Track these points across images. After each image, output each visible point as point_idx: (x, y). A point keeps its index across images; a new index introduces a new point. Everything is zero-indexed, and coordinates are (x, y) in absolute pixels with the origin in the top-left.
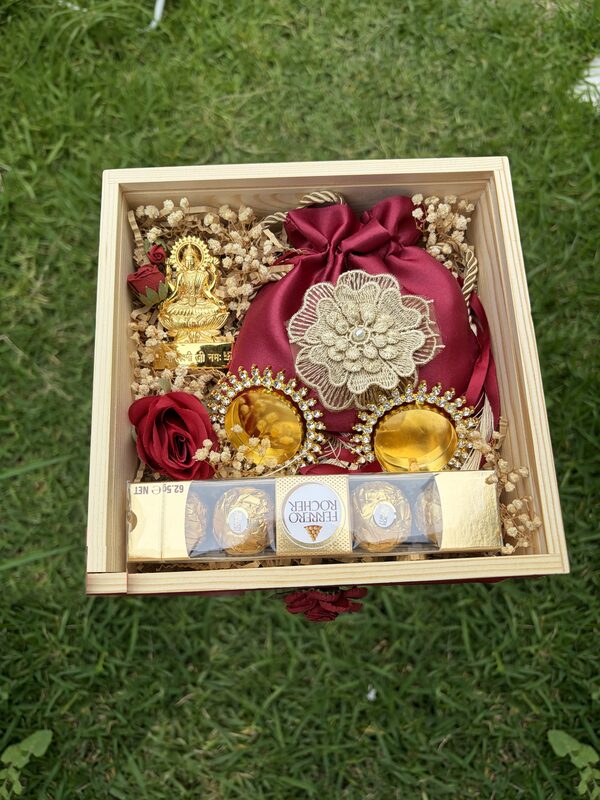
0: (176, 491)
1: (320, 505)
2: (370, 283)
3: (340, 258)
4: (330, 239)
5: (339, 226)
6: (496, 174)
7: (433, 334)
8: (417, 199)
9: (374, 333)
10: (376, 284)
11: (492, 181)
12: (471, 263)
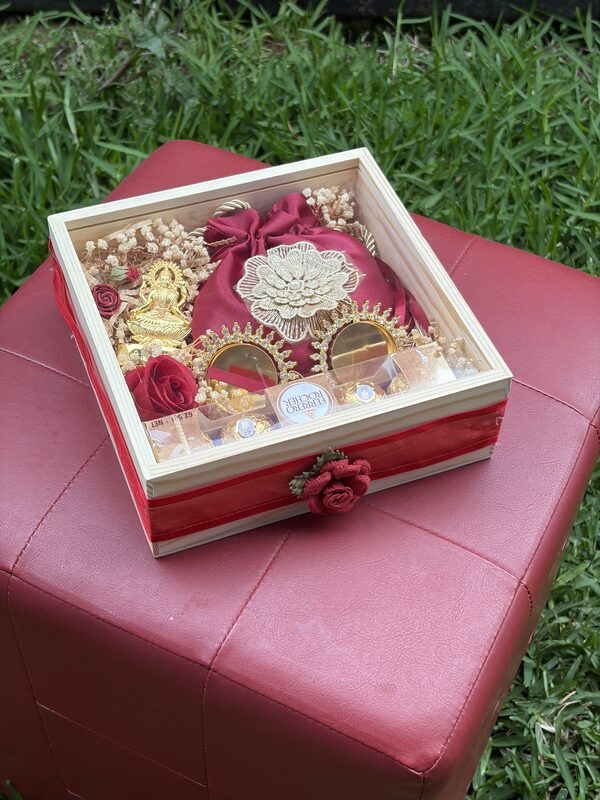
0: (186, 417)
1: (309, 397)
2: (291, 251)
3: (262, 241)
4: (248, 231)
5: (252, 222)
6: (361, 159)
7: (353, 270)
8: (307, 192)
9: (306, 281)
10: (297, 249)
11: (360, 166)
12: (367, 236)
